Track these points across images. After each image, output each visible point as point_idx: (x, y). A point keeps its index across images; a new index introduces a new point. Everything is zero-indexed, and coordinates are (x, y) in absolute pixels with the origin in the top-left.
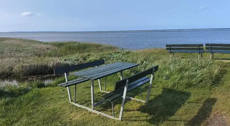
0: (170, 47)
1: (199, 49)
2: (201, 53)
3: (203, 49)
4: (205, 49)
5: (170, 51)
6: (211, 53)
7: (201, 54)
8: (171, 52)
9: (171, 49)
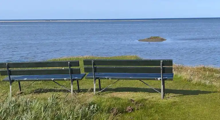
0: (8, 67)
1: (72, 72)
2: (75, 80)
3: (78, 71)
4: (82, 72)
5: (8, 79)
6: (95, 80)
7: (76, 82)
8: (13, 81)
9: (10, 73)
